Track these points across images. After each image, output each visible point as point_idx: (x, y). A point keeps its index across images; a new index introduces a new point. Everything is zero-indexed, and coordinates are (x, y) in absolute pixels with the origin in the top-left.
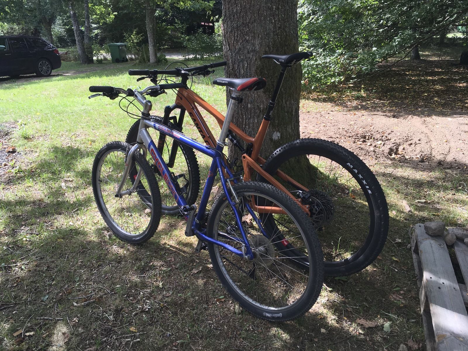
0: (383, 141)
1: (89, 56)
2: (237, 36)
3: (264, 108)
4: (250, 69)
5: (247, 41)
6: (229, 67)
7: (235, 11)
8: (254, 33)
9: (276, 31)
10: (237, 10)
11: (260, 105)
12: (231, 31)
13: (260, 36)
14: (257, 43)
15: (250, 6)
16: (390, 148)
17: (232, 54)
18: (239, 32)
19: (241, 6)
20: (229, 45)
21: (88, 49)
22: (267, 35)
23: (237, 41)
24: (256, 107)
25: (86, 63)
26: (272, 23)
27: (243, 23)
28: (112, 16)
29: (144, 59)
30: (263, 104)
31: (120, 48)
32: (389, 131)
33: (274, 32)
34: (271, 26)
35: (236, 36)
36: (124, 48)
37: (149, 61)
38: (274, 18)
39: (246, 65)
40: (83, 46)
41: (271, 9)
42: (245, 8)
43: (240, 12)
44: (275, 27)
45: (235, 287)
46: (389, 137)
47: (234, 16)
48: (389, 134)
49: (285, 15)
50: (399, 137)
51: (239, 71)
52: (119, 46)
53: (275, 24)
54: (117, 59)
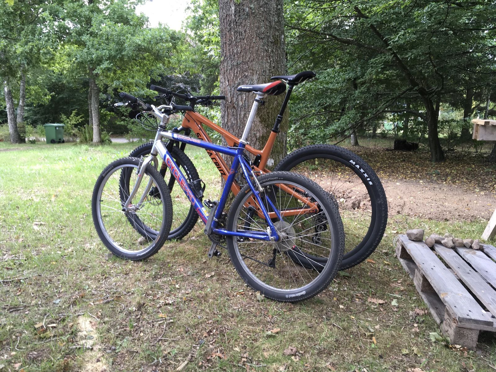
0: (345, 199)
1: (22, 135)
2: (237, 73)
3: (260, 137)
4: (248, 101)
5: (246, 77)
6: (227, 101)
7: (235, 51)
8: (253, 70)
9: (271, 70)
10: (237, 50)
11: (257, 133)
12: (231, 69)
13: (258, 73)
14: (255, 79)
15: (250, 47)
16: (353, 203)
17: (231, 89)
18: (239, 69)
19: (241, 48)
20: (228, 81)
21: (21, 128)
22: (263, 72)
23: (237, 78)
24: (253, 135)
25: (16, 143)
26: (268, 62)
27: (243, 62)
28: (49, 97)
29: (86, 139)
30: (260, 132)
31: (57, 128)
32: (349, 191)
33: (269, 70)
34: (267, 65)
35: (235, 72)
36: (61, 129)
37: (92, 140)
38: (270, 59)
39: (245, 98)
40: (16, 124)
41: (267, 51)
42: (245, 48)
43: (240, 52)
44: (270, 66)
45: (255, 278)
46: (350, 195)
47: (234, 56)
48: (349, 193)
49: (278, 57)
50: (358, 195)
51: (238, 103)
52: (56, 127)
53: (270, 64)
54: (52, 140)
